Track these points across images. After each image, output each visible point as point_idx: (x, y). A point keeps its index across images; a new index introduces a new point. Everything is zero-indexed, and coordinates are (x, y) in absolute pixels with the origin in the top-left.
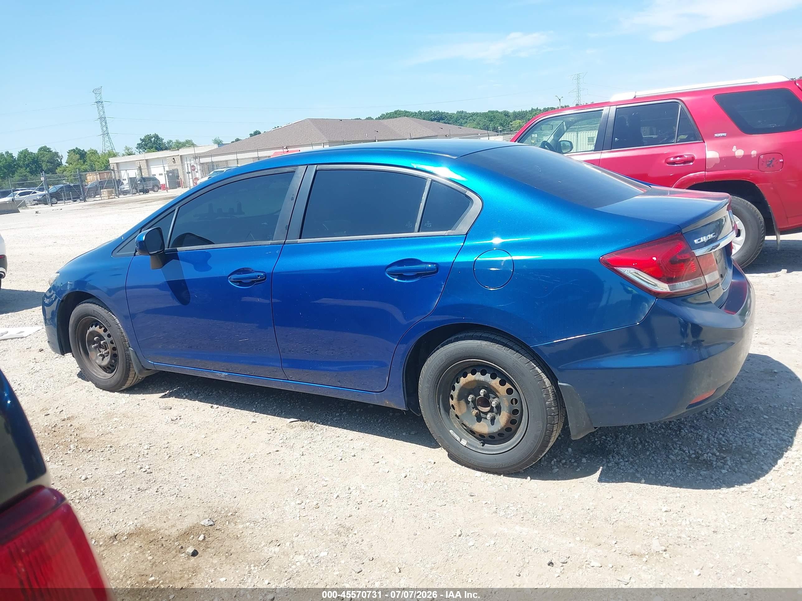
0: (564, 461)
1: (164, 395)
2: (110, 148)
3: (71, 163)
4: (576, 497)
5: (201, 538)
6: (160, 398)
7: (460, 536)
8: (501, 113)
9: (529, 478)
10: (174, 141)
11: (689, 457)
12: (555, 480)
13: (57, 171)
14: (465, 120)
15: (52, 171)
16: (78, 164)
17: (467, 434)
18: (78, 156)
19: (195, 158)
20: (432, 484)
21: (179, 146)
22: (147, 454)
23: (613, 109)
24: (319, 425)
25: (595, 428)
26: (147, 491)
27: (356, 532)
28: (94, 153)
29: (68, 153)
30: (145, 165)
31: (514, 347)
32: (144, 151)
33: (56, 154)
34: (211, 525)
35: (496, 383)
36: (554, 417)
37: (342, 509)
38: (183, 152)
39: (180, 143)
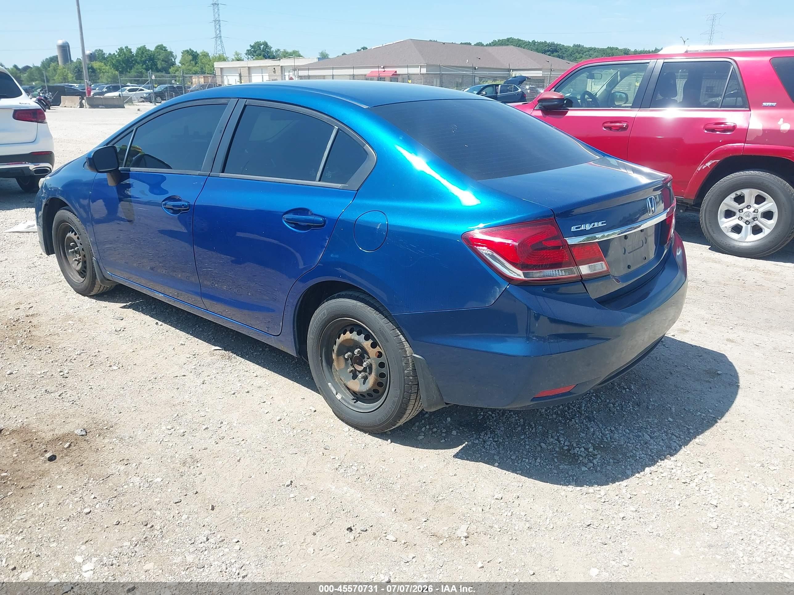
0: (435, 430)
1: (125, 306)
2: (221, 52)
3: (184, 64)
4: (422, 467)
5: (67, 445)
6: (121, 307)
7: (288, 486)
8: (621, 50)
9: (389, 440)
10: (282, 50)
11: (562, 448)
12: (414, 447)
13: (170, 70)
14: (581, 55)
15: (166, 70)
16: (190, 65)
17: (344, 389)
18: (190, 57)
19: (295, 70)
20: (298, 431)
21: (286, 55)
22: (75, 359)
23: (661, 62)
24: (238, 357)
25: (447, 404)
26: (52, 394)
27: (199, 465)
28: (206, 55)
29: (182, 53)
30: (247, 72)
31: (384, 312)
32: (252, 58)
33: (171, 53)
34: (82, 435)
35: (367, 344)
36: (411, 387)
37: (203, 441)
38: (284, 62)
39: (287, 53)
